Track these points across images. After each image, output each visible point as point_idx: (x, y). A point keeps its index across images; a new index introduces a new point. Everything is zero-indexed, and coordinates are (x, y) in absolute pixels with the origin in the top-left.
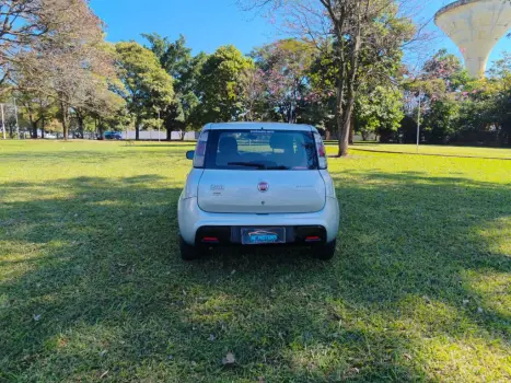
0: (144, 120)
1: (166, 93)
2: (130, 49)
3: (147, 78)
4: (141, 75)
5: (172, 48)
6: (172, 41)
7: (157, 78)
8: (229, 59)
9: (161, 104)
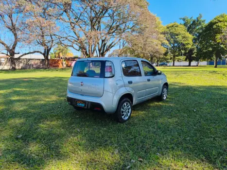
0: (176, 57)
1: (188, 44)
2: (173, 26)
3: (180, 38)
4: (176, 37)
5: (194, 21)
6: (194, 18)
7: (184, 37)
8: (220, 22)
9: (185, 49)
